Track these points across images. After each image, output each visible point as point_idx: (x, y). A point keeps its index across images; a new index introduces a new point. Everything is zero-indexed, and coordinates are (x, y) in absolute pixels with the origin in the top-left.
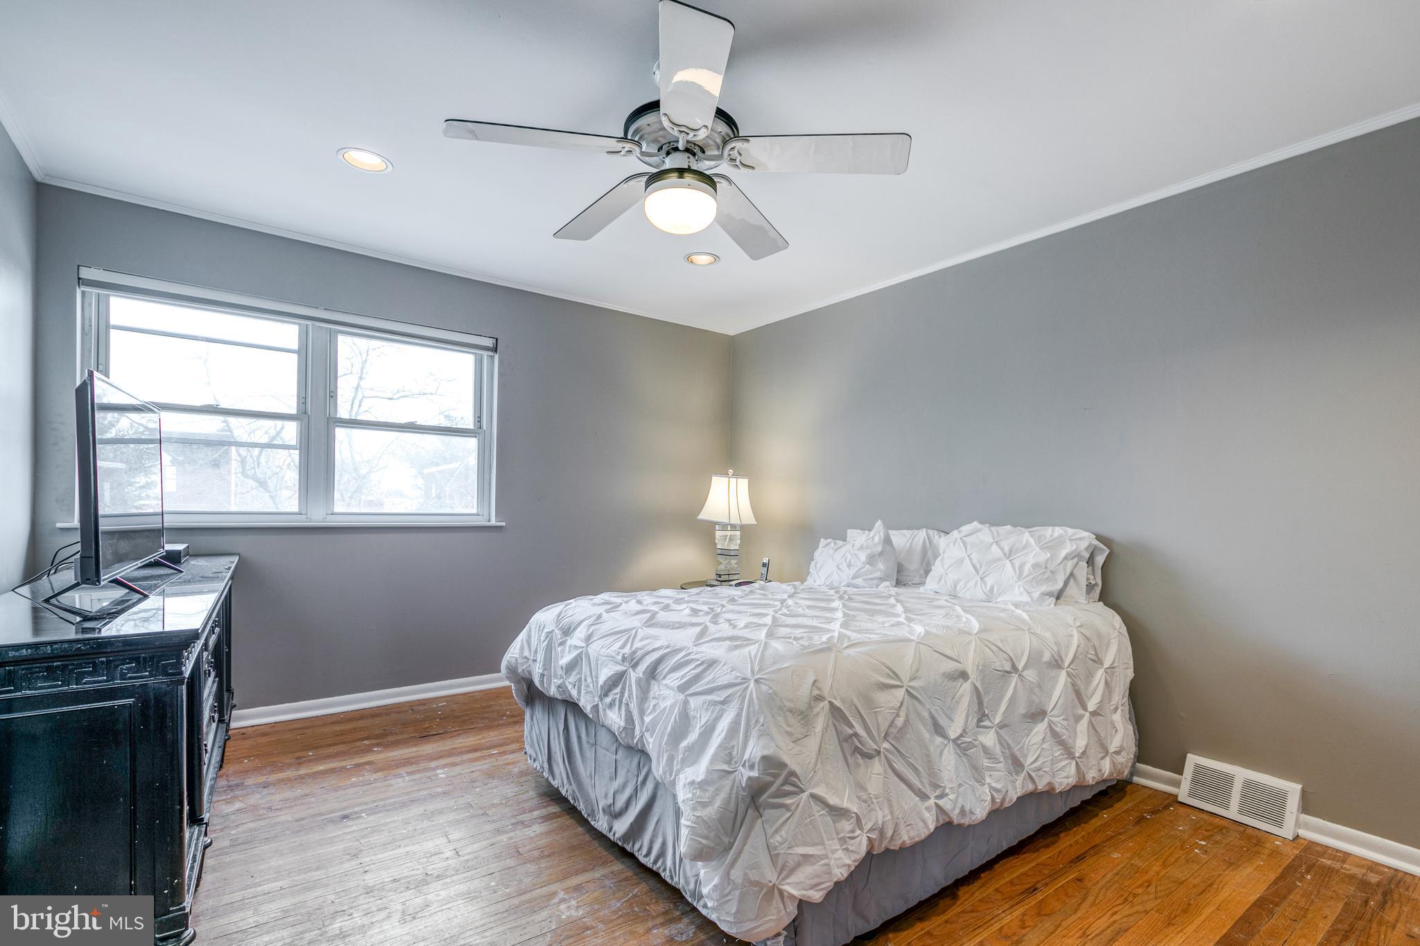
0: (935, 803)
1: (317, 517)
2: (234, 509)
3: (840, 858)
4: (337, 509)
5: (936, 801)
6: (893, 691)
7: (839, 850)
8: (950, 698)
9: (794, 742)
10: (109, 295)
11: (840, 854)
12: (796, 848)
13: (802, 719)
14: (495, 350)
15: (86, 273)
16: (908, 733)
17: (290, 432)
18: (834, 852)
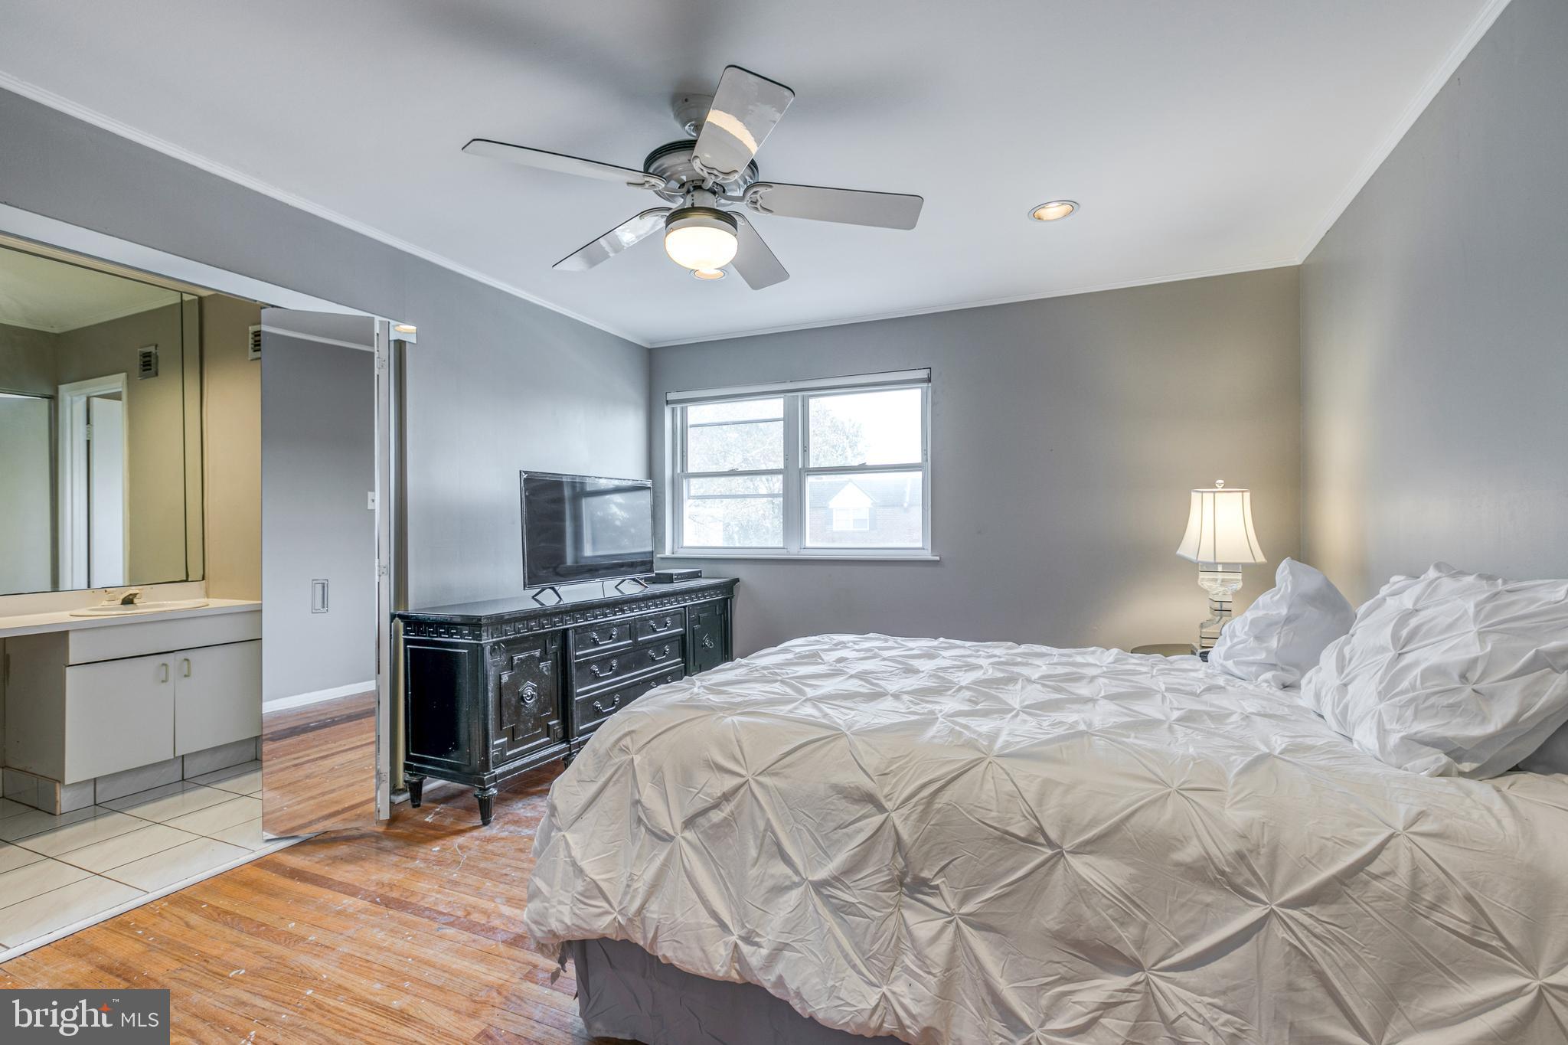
0: (736, 943)
1: (794, 552)
2: (754, 545)
3: (561, 912)
4: (808, 544)
5: (739, 942)
6: (726, 776)
7: (567, 904)
8: (833, 825)
9: (579, 782)
10: (687, 407)
11: (566, 909)
12: (537, 878)
13: (597, 763)
14: (929, 380)
15: (671, 396)
16: (731, 837)
17: (777, 484)
18: (560, 903)
